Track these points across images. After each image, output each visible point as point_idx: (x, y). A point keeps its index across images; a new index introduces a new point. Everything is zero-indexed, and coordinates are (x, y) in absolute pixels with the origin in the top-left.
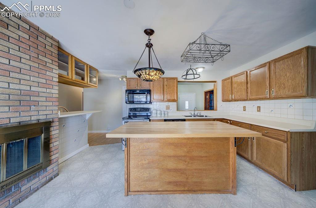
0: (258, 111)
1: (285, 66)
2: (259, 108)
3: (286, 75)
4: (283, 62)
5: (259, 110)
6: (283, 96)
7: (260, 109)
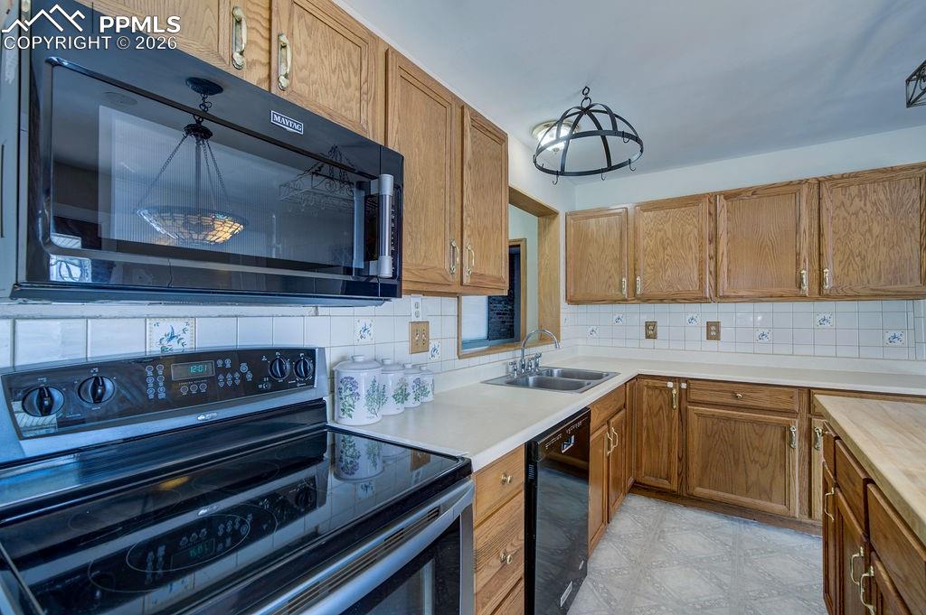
0: (709, 337)
1: (865, 205)
2: (713, 328)
3: (870, 230)
4: (859, 191)
5: (713, 333)
6: (863, 292)
7: (718, 331)
